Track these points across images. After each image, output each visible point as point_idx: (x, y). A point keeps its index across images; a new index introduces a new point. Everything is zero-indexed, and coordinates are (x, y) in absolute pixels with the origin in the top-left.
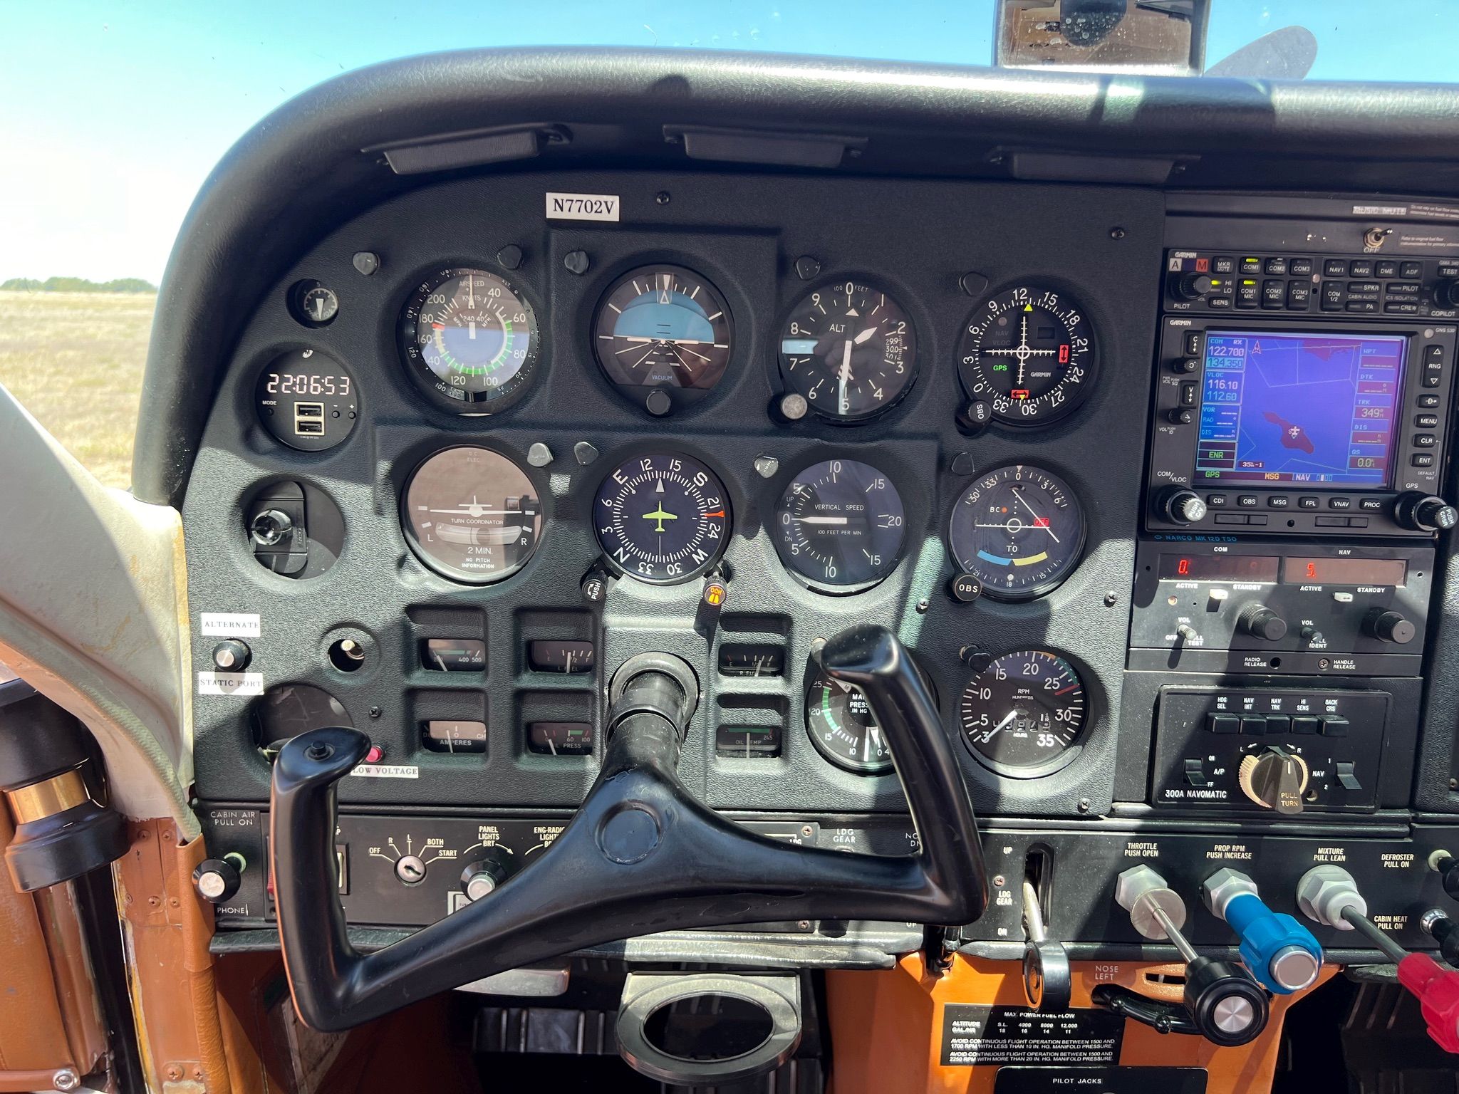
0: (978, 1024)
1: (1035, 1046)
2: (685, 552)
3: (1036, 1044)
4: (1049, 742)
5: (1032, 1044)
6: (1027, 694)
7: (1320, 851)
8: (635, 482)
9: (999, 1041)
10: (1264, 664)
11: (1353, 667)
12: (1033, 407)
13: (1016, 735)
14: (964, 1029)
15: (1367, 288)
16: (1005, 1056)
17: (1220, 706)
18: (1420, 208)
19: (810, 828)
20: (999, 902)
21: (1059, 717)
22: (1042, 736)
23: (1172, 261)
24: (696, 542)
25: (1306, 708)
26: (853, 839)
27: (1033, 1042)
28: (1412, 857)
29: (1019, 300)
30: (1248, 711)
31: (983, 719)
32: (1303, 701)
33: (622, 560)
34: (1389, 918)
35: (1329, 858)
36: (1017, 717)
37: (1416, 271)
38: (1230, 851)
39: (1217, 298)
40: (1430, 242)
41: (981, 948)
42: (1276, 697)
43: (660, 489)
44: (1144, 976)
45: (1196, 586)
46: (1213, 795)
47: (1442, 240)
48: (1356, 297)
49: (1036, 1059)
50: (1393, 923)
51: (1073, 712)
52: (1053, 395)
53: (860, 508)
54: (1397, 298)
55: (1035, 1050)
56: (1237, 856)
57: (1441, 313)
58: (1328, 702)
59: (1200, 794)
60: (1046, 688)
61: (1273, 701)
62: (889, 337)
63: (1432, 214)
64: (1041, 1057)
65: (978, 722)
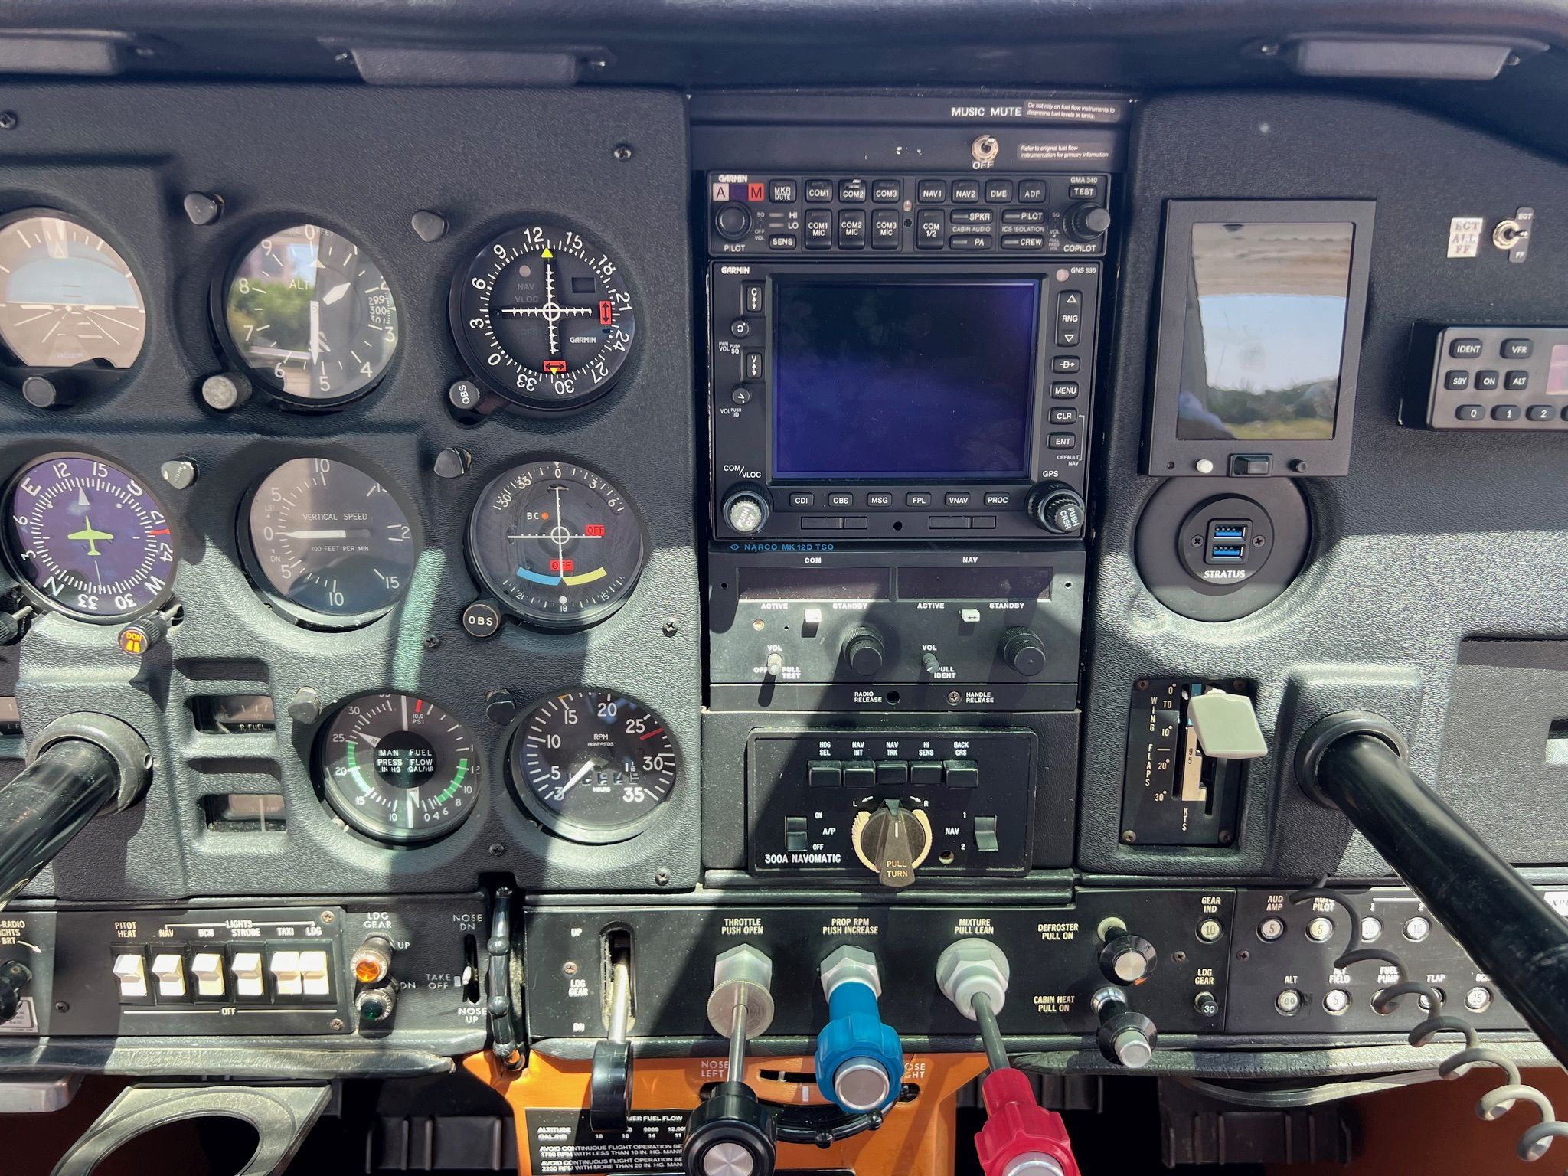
0: (568, 1130)
1: (642, 1152)
2: (134, 581)
3: (642, 1149)
4: (639, 797)
5: (639, 1150)
6: (605, 741)
7: (962, 922)
8: (52, 492)
9: (597, 1148)
10: (879, 700)
11: (991, 700)
12: (569, 384)
13: (596, 790)
14: (553, 1136)
15: (973, 217)
16: (609, 1163)
17: (823, 753)
18: (1041, 106)
19: (330, 913)
20: (572, 993)
21: (648, 766)
22: (628, 790)
23: (716, 187)
24: (147, 566)
25: (930, 753)
26: (389, 924)
27: (639, 1147)
28: (1076, 926)
29: (534, 243)
30: (859, 758)
31: (553, 772)
32: (926, 745)
33: (56, 593)
34: (1052, 999)
35: (973, 930)
36: (596, 768)
37: (1038, 193)
38: (851, 925)
39: (778, 236)
40: (1061, 152)
41: (555, 1047)
42: (892, 740)
43: (83, 501)
44: (758, 1073)
45: (786, 607)
46: (824, 859)
47: (1076, 148)
48: (962, 229)
49: (646, 1165)
50: (1057, 1005)
51: (665, 759)
52: (593, 367)
53: (363, 517)
54: (1018, 229)
55: (643, 1156)
56: (860, 930)
57: (1077, 247)
58: (956, 745)
59: (807, 859)
60: (628, 731)
61: (888, 744)
62: (372, 294)
63: (1057, 114)
64: (652, 1164)
65: (548, 776)
